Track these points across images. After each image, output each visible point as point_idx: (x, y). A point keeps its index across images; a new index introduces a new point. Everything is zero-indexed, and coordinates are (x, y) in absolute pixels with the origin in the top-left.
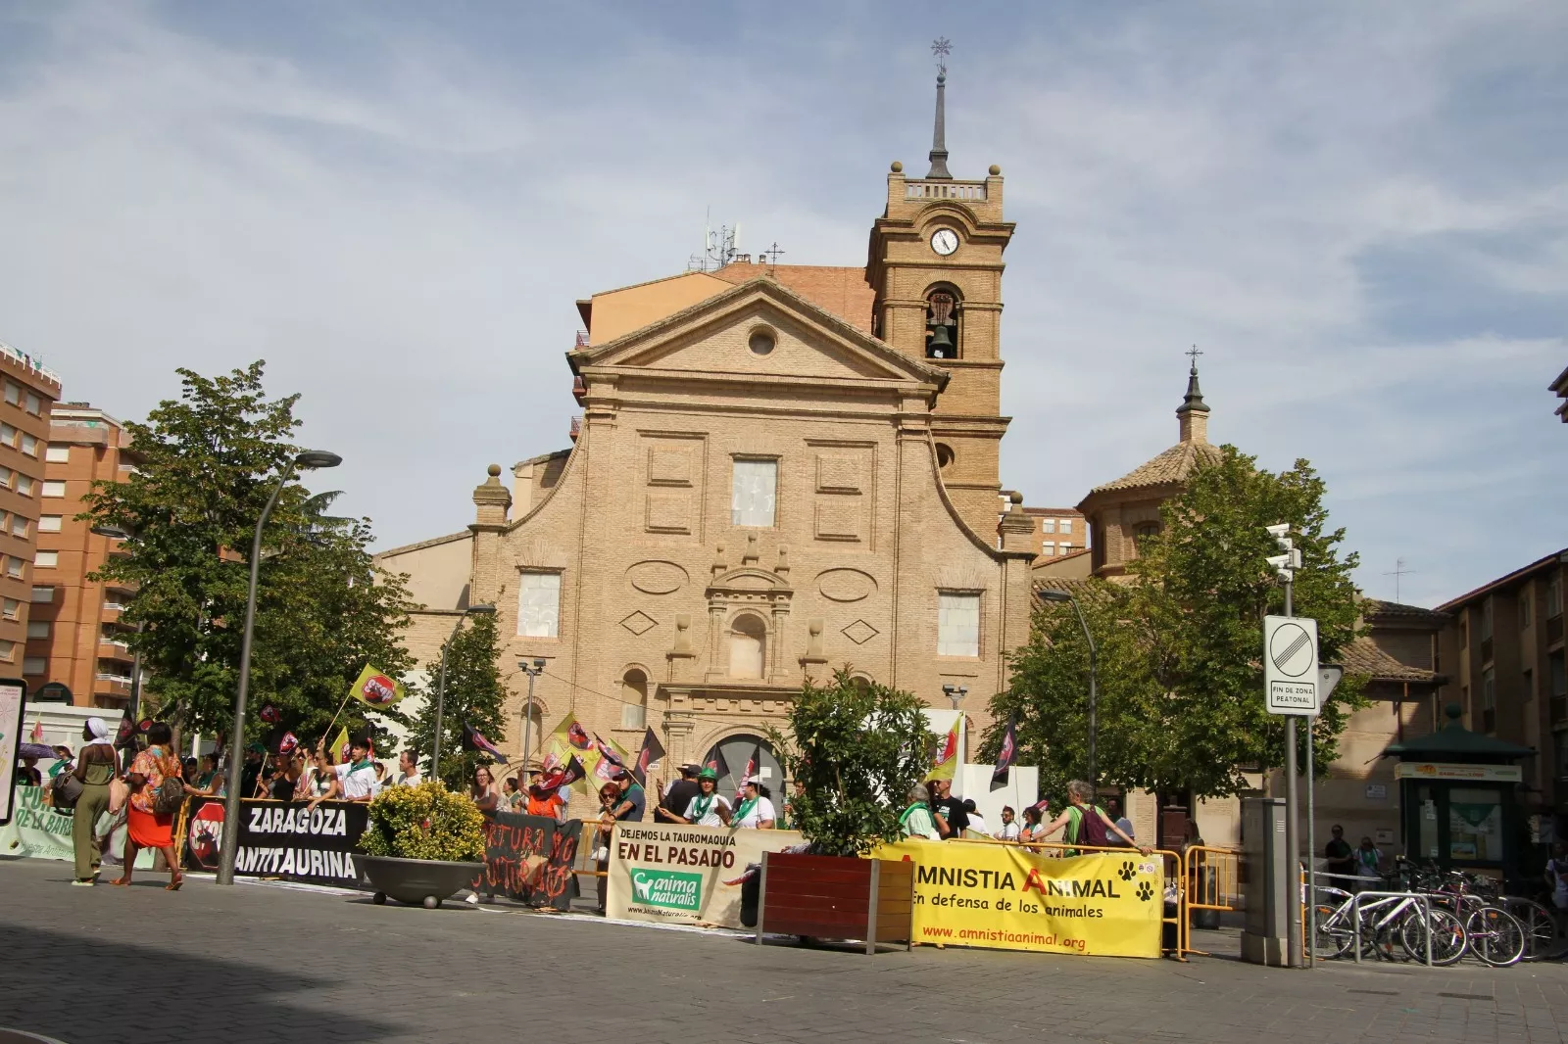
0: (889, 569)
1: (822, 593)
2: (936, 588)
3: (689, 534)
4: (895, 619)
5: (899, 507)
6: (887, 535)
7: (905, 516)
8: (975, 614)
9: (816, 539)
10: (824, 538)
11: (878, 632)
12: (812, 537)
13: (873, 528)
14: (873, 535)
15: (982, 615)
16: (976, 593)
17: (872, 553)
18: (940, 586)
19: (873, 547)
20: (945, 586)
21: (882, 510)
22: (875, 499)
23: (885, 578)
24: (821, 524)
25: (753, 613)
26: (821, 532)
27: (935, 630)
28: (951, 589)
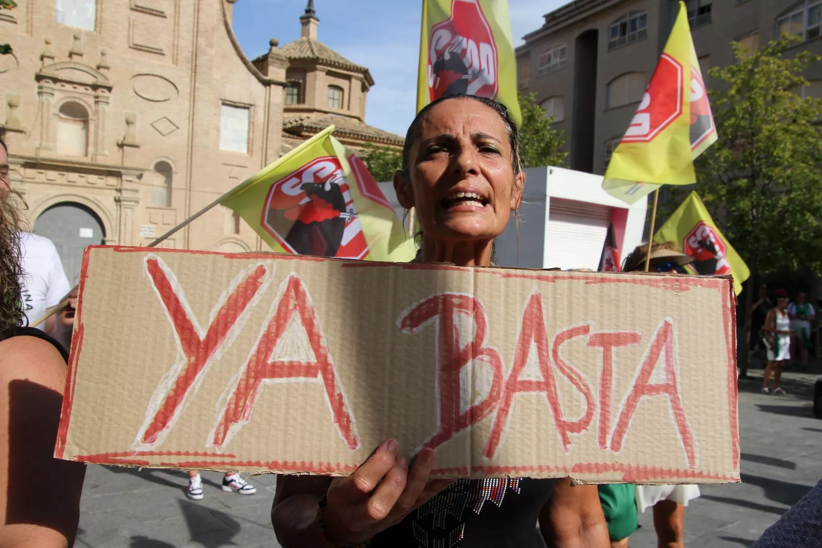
0: (187, 80)
1: (136, 93)
2: (221, 99)
3: (15, 23)
4: (192, 119)
5: (197, 33)
6: (185, 54)
7: (202, 41)
8: (246, 122)
9: (130, 47)
10: (137, 48)
11: (178, 128)
12: (127, 46)
13: (175, 47)
14: (175, 52)
15: (251, 124)
16: (246, 107)
17: (174, 66)
18: (224, 98)
19: (175, 61)
20: (227, 98)
21: (183, 34)
22: (177, 24)
23: (185, 86)
24: (135, 36)
25: (78, 101)
26: (136, 42)
27: (218, 130)
28: (232, 102)
